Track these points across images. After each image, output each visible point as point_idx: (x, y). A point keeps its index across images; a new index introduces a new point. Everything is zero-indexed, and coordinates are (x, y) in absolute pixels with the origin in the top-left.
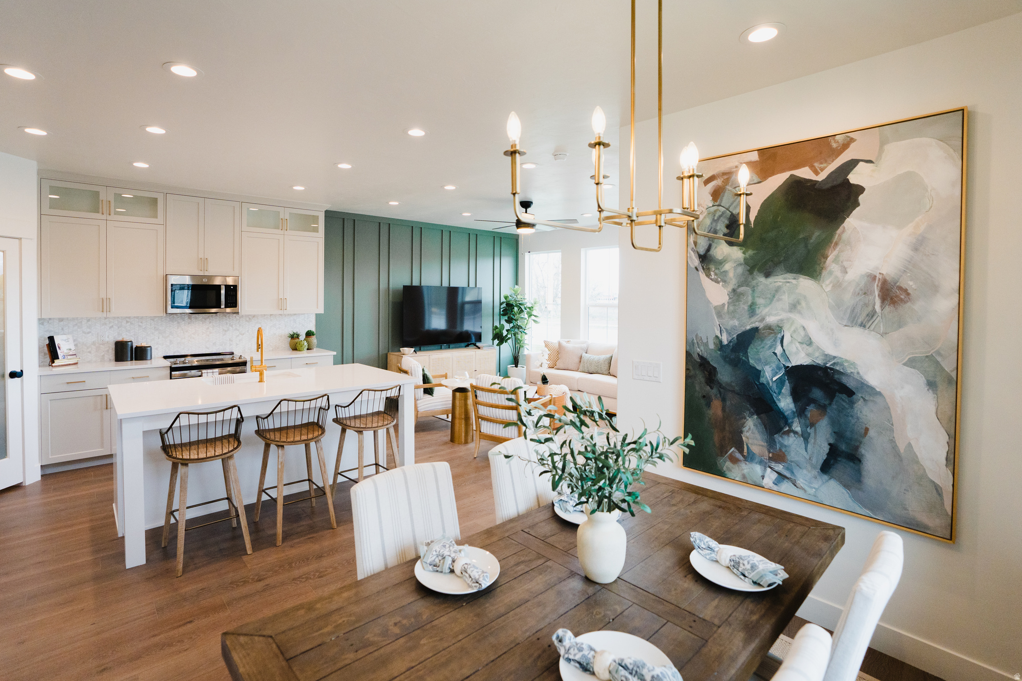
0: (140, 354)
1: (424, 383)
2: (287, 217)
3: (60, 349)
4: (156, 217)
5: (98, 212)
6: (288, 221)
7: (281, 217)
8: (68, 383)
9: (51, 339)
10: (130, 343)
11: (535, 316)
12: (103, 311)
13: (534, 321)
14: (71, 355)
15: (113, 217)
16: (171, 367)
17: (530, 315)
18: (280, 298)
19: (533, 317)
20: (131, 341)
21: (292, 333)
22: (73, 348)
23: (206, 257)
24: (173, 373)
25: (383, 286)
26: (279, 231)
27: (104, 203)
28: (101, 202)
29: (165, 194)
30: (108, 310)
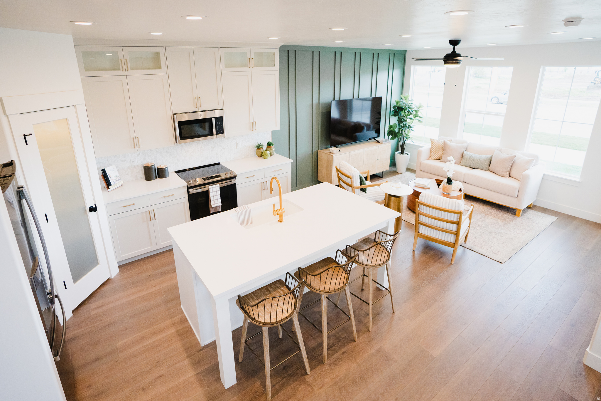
0: (161, 173)
1: (360, 185)
2: (253, 56)
3: (110, 177)
4: (160, 68)
5: (120, 70)
6: (254, 59)
7: (249, 57)
8: (124, 207)
9: (104, 171)
10: (153, 166)
11: (420, 117)
12: (135, 148)
13: (419, 121)
14: (118, 180)
15: (131, 72)
16: (187, 186)
17: (416, 116)
18: (251, 121)
19: (417, 118)
20: (154, 165)
21: (257, 145)
22: (118, 175)
23: (198, 97)
24: (189, 190)
25: (315, 101)
26: (247, 69)
27: (123, 60)
28: (120, 61)
29: (165, 47)
30: (138, 146)
